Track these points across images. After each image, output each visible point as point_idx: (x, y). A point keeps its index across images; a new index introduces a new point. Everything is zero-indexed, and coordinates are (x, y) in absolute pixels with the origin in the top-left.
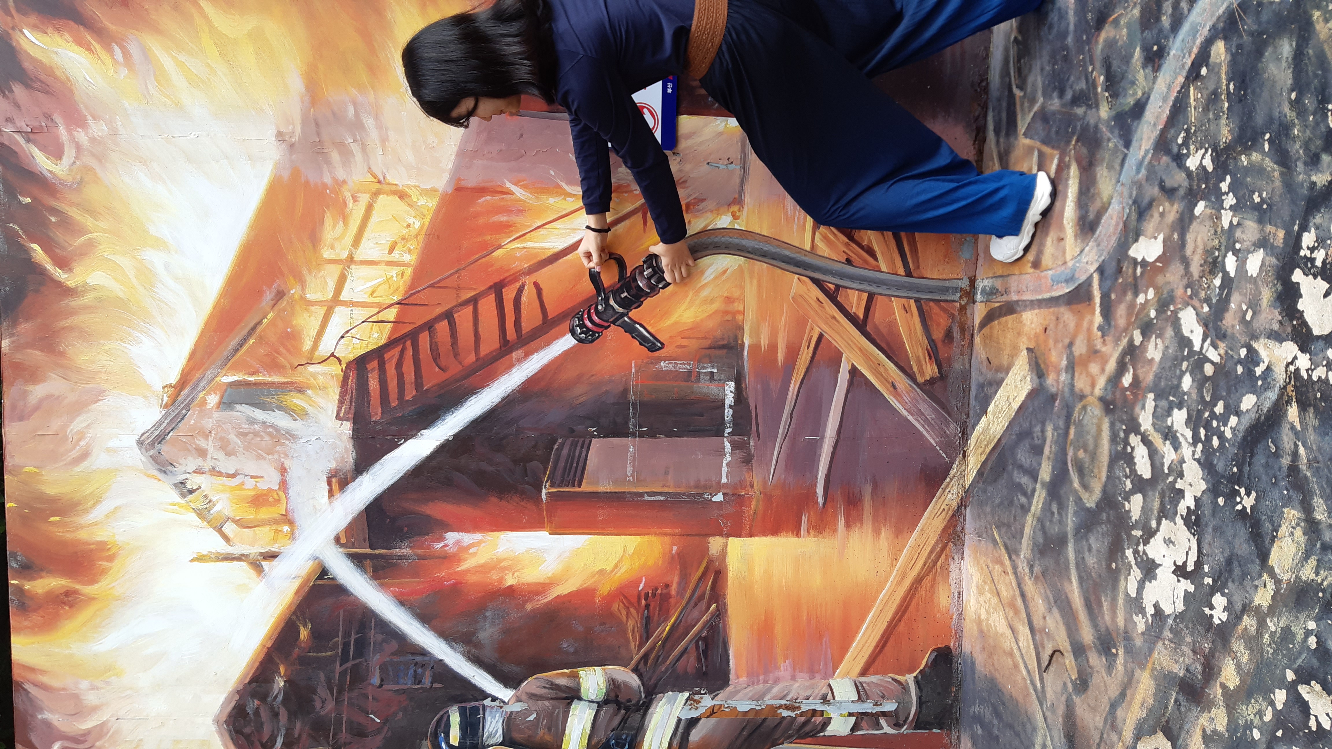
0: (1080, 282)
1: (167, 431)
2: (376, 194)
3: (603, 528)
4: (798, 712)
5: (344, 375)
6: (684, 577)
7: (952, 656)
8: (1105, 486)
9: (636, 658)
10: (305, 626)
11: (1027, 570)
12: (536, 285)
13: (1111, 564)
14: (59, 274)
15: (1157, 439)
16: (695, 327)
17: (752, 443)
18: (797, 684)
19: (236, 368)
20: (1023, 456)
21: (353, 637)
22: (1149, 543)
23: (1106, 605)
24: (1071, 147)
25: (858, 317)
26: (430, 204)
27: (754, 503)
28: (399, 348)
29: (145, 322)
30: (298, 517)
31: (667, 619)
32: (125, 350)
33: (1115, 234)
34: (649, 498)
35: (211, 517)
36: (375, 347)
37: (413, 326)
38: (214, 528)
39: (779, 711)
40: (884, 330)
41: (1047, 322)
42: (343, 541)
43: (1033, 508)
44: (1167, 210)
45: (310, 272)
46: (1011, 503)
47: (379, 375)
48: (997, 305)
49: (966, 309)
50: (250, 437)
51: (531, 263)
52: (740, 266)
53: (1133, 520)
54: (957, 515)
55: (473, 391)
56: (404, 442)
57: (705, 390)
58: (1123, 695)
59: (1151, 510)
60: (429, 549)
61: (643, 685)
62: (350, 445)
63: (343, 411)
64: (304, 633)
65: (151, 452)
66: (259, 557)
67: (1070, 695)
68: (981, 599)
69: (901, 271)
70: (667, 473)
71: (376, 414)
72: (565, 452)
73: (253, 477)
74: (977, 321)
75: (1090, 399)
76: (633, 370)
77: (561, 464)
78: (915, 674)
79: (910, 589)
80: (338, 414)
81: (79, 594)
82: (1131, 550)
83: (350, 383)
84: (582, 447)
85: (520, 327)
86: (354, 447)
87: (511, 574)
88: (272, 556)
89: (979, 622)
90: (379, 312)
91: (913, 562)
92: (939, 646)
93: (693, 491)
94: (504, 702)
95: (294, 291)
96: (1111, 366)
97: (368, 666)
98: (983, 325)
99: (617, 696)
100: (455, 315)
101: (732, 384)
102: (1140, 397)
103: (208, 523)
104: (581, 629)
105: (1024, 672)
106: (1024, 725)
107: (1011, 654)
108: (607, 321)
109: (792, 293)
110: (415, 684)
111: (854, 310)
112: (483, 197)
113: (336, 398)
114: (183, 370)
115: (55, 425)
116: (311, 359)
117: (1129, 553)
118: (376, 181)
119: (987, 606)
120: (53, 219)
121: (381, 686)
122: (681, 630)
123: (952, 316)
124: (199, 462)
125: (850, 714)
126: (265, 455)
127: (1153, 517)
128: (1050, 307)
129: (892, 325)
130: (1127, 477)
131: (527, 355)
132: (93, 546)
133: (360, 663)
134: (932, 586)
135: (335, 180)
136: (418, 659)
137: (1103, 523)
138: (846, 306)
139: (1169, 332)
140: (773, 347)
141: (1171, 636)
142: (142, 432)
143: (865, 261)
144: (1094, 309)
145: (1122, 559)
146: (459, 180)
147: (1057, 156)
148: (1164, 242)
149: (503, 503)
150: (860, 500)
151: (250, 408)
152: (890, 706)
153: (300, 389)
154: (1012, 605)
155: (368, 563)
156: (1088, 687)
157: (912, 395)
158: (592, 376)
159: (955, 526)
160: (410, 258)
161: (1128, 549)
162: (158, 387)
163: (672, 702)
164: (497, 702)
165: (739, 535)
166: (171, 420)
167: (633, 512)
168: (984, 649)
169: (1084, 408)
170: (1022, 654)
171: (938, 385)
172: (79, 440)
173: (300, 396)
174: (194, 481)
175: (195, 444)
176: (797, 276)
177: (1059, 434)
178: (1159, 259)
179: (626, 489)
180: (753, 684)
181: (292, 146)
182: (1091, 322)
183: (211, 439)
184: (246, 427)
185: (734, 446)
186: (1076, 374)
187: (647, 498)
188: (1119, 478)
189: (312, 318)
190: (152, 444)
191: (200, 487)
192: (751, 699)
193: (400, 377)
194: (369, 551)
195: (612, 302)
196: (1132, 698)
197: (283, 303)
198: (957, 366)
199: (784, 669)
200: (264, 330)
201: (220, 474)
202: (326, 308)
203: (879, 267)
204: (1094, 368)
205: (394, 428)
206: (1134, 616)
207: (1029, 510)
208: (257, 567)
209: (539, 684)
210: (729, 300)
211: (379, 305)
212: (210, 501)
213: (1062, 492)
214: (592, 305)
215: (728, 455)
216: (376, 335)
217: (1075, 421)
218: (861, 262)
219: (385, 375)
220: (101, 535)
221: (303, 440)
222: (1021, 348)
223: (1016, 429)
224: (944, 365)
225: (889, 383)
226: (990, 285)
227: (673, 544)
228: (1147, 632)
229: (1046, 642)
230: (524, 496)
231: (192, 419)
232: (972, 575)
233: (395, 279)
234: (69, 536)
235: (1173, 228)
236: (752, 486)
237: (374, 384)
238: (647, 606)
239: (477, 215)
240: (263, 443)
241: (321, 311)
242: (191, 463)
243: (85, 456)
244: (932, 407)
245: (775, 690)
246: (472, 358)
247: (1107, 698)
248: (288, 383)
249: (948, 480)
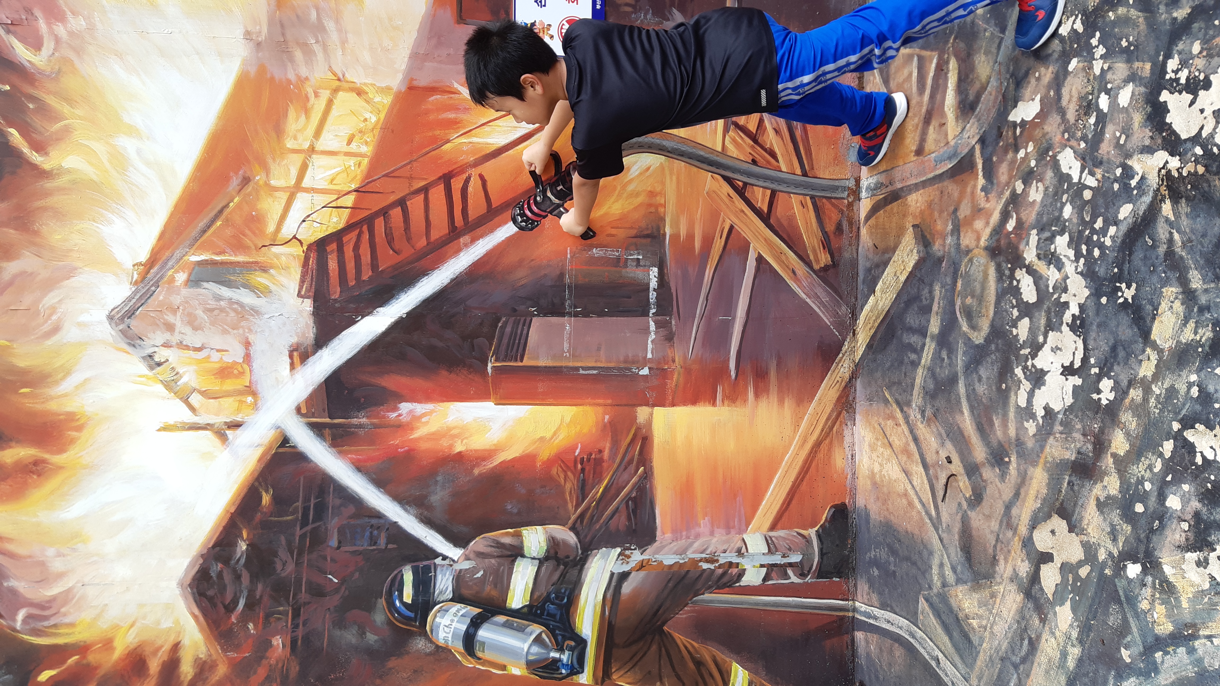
0: (962, 155)
1: (137, 307)
2: (336, 91)
3: (543, 399)
4: (717, 565)
5: (305, 256)
6: (615, 443)
7: (847, 511)
8: (993, 320)
9: (573, 518)
10: (267, 491)
11: (919, 416)
12: (481, 177)
13: (1001, 386)
14: (36, 158)
15: (1041, 267)
16: (623, 217)
17: (673, 322)
18: (715, 540)
19: (203, 248)
20: (912, 319)
21: (313, 502)
22: (1037, 356)
23: (997, 422)
24: (950, 45)
25: (763, 211)
26: (386, 100)
27: (675, 376)
28: (357, 232)
29: (117, 204)
30: (262, 388)
31: (600, 481)
32: (97, 230)
33: (994, 107)
34: (584, 372)
35: (178, 388)
36: (335, 230)
37: (369, 212)
38: (181, 399)
39: (700, 564)
40: (785, 223)
41: (932, 198)
42: (304, 411)
43: (923, 361)
44: (1042, 74)
45: (274, 160)
46: (901, 362)
47: (338, 257)
48: (881, 197)
49: (853, 206)
50: (216, 312)
51: (477, 157)
52: (661, 163)
53: (1021, 342)
54: (848, 387)
55: (424, 273)
56: (361, 319)
57: (632, 275)
58: (1017, 495)
59: (1038, 328)
60: (385, 418)
61: (580, 542)
62: (310, 321)
63: (304, 289)
64: (266, 499)
65: (121, 327)
66: (224, 427)
67: (965, 512)
68: (874, 456)
69: (798, 171)
70: (599, 349)
71: (335, 293)
72: (508, 329)
73: (218, 351)
74: (863, 215)
75: (976, 251)
76: (569, 256)
77: (505, 341)
78: (816, 529)
79: (811, 452)
80: (299, 292)
81: (47, 463)
82: (1020, 368)
83: (310, 264)
84: (524, 325)
85: (467, 215)
86: (315, 323)
87: (460, 441)
88: (236, 425)
89: (872, 476)
90: (337, 199)
91: (814, 426)
92: (836, 503)
93: (622, 366)
94: (453, 561)
95: (259, 178)
96: (996, 217)
97: (326, 529)
98: (868, 218)
99: (556, 553)
100: (408, 203)
101: (656, 270)
102: (1024, 236)
103: (175, 394)
104: (523, 491)
105: (919, 506)
106: (920, 553)
107: (906, 495)
108: (545, 211)
109: (707, 189)
110: (371, 545)
111: (759, 205)
112: (433, 95)
113: (298, 277)
114: (153, 249)
115: (27, 300)
116: (275, 240)
117: (1018, 371)
118: (336, 78)
119: (880, 460)
120: (31, 106)
121: (338, 548)
122: (613, 491)
123: (841, 211)
124: (167, 336)
125: (762, 566)
126: (230, 330)
127: (1040, 333)
128: (934, 185)
129: (792, 219)
130: (1013, 307)
131: (474, 240)
132: (62, 417)
133: (319, 526)
134: (829, 450)
135: (299, 77)
136: (374, 521)
137: (991, 354)
138: (752, 201)
139: (1049, 174)
140: (691, 237)
141: (1061, 428)
142: (112, 307)
143: (768, 162)
144: (977, 175)
145: (1011, 377)
146: (412, 80)
147: (936, 56)
148: (1040, 101)
149: (453, 376)
150: (767, 373)
151: (217, 285)
152: (796, 558)
153: (264, 269)
154: (906, 451)
155: (327, 431)
156: (982, 499)
157: (809, 280)
158: (533, 260)
159: (848, 396)
160: (367, 150)
161: (1017, 367)
162: (129, 265)
163: (606, 557)
164: (448, 560)
165: (663, 405)
166: (141, 296)
167: (570, 385)
168: (878, 498)
169: (971, 260)
170: (916, 492)
171: (831, 272)
172: (51, 315)
173: (264, 275)
174: (162, 354)
175: (164, 319)
176: (710, 174)
177: (946, 290)
178: (1037, 116)
179: (563, 364)
180: (677, 540)
181: (259, 44)
182: (975, 186)
183: (179, 314)
184: (212, 304)
185: (658, 325)
186: (962, 234)
187: (581, 372)
188: (1006, 311)
189: (276, 203)
190: (122, 319)
191: (167, 360)
192: (676, 553)
193: (357, 258)
194: (328, 420)
195: (549, 194)
196: (1027, 494)
197: (249, 189)
198: (847, 255)
199: (704, 524)
200: (230, 213)
201: (187, 348)
202: (288, 194)
203: (779, 167)
204: (979, 224)
205: (352, 305)
206: (1025, 423)
207: (919, 364)
208: (222, 436)
209: (486, 543)
210: (652, 194)
211: (338, 192)
212: (177, 373)
213: (951, 339)
214: (531, 196)
215: (652, 333)
216: (335, 220)
217: (961, 274)
218: (765, 163)
219: (344, 257)
220: (70, 406)
221: (266, 316)
222: (907, 227)
223: (905, 298)
224: (836, 255)
225: (789, 269)
226: (874, 181)
227: (605, 413)
228: (1038, 433)
229: (939, 473)
230: (472, 370)
231: (160, 295)
232: (864, 437)
233: (353, 168)
234: (39, 407)
235: (1049, 87)
236: (674, 361)
237: (333, 264)
238: (583, 470)
239: (427, 112)
240: (229, 319)
241: (284, 197)
242: (160, 337)
243: (56, 329)
244: (827, 291)
245: (696, 545)
246: (423, 242)
247: (1002, 503)
248: (252, 263)
249: (841, 355)
